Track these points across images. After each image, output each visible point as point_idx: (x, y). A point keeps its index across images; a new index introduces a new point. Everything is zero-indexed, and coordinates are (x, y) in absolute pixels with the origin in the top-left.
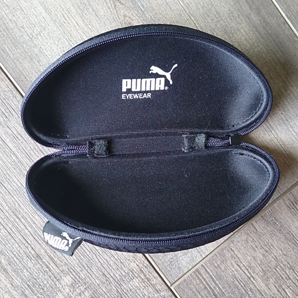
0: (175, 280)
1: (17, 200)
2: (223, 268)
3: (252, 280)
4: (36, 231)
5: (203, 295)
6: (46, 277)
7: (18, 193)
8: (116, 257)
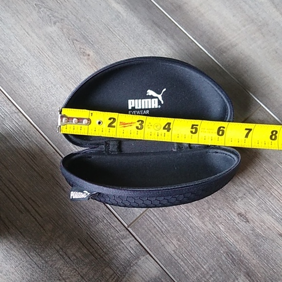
0: (131, 222)
2: (167, 212)
3: (191, 219)
5: (154, 232)
6: (33, 226)
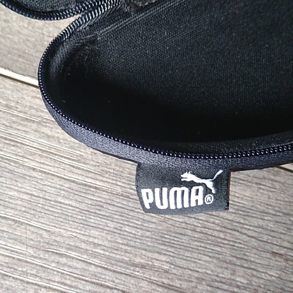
1: (39, 225)
4: (109, 258)
7: (32, 212)
8: (271, 211)
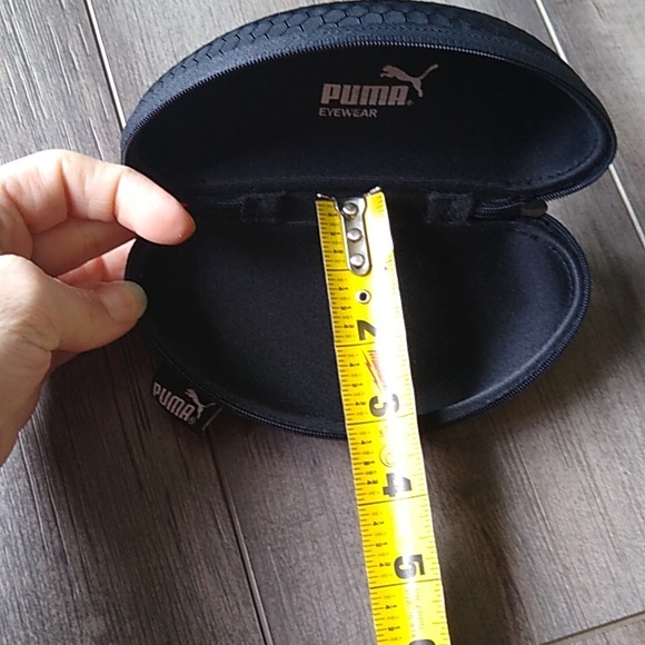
6: (59, 603)
